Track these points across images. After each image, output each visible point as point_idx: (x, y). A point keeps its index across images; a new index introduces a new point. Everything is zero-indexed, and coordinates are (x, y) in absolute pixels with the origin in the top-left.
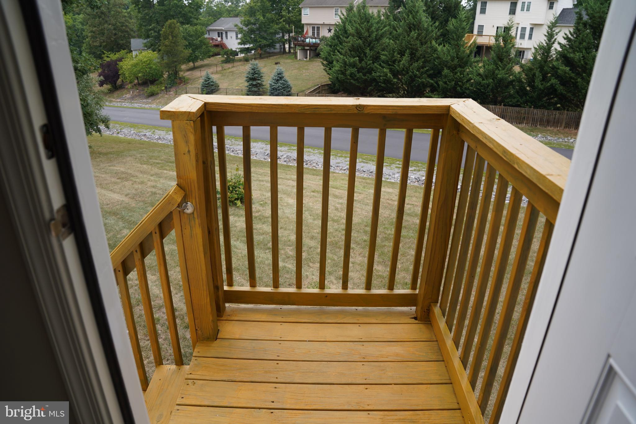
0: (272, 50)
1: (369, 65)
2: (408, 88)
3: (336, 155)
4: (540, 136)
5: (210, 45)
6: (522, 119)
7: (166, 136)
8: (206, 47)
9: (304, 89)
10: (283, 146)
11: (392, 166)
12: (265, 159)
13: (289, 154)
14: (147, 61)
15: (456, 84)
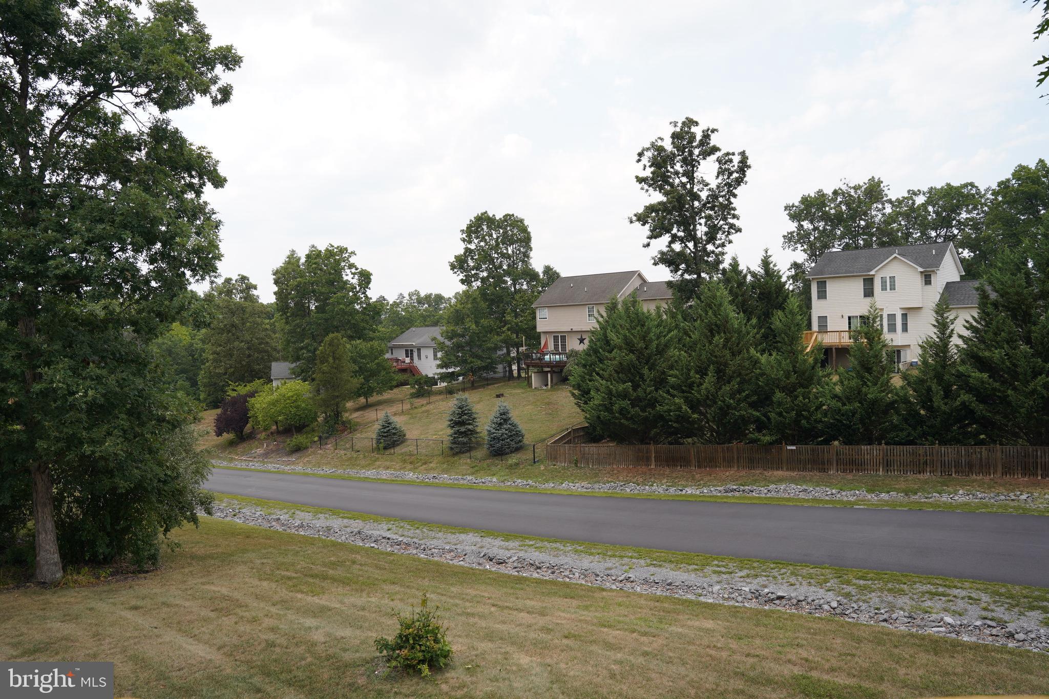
0: (491, 375)
1: (649, 394)
2: (718, 428)
3: (605, 555)
4: (961, 492)
5: (393, 369)
6: (921, 465)
7: (313, 522)
8: (387, 373)
9: (544, 436)
10: (511, 539)
11: (705, 571)
12: (479, 564)
13: (521, 554)
14: (292, 397)
15: (799, 414)
